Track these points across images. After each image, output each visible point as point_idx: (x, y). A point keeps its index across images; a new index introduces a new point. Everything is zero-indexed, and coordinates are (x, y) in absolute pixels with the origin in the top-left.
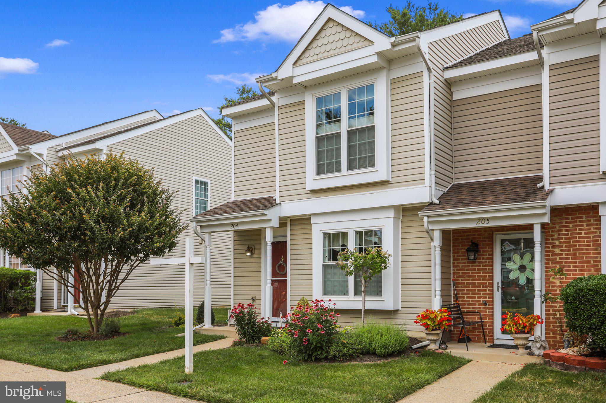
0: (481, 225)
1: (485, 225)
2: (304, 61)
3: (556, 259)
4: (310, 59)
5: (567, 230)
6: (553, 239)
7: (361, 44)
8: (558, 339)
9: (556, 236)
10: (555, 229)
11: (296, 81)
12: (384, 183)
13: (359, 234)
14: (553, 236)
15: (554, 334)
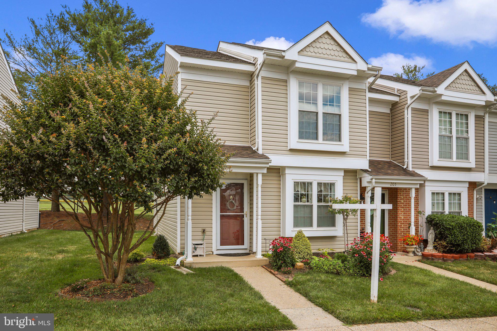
0: (392, 186)
1: (394, 186)
2: (305, 53)
3: (402, 205)
4: (309, 54)
5: (406, 191)
6: (401, 195)
7: (346, 59)
8: (402, 246)
9: (402, 194)
10: (402, 190)
11: (297, 65)
12: (343, 154)
13: (319, 184)
14: (401, 193)
15: (401, 244)
